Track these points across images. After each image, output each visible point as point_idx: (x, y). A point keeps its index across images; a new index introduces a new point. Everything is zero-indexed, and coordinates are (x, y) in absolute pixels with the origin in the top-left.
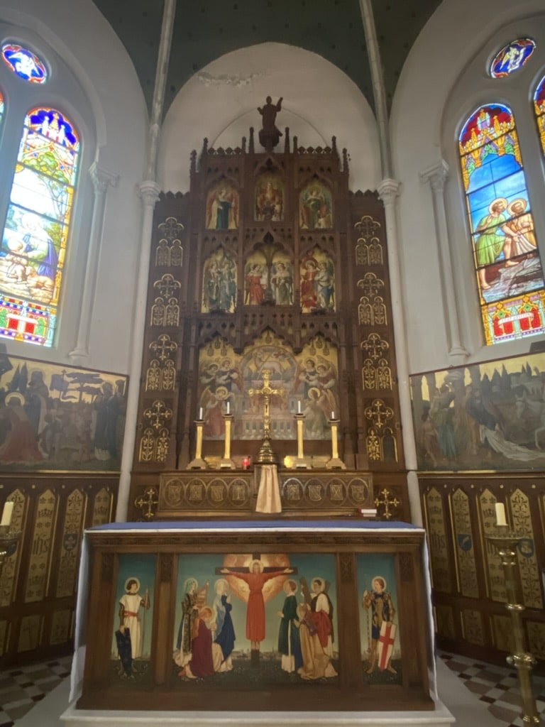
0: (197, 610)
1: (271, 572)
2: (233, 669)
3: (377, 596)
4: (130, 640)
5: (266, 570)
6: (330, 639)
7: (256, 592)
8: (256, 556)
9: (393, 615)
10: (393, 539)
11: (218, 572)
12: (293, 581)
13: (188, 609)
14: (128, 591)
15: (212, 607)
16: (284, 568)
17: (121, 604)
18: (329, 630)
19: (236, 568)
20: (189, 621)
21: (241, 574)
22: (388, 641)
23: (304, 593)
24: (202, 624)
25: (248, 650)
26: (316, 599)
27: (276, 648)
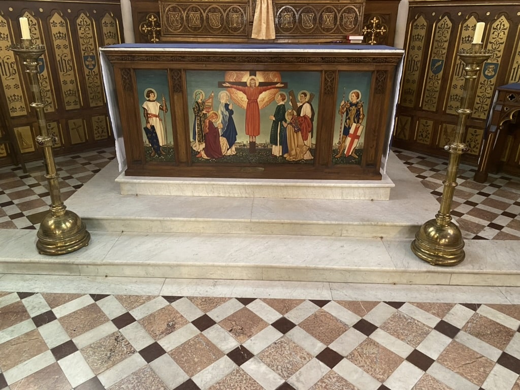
0: (206, 114)
1: (265, 86)
2: (236, 154)
3: (352, 105)
4: (156, 133)
5: (261, 84)
6: (310, 135)
7: (253, 101)
8: (253, 73)
9: (363, 119)
10: (374, 59)
11: (221, 85)
12: (284, 93)
13: (198, 113)
14: (148, 99)
15: (218, 112)
16: (277, 83)
17: (144, 109)
18: (310, 129)
19: (236, 82)
20: (201, 121)
21: (240, 87)
22: (355, 136)
23: (291, 102)
24: (211, 124)
25: (247, 142)
26: (301, 107)
27: (268, 141)
